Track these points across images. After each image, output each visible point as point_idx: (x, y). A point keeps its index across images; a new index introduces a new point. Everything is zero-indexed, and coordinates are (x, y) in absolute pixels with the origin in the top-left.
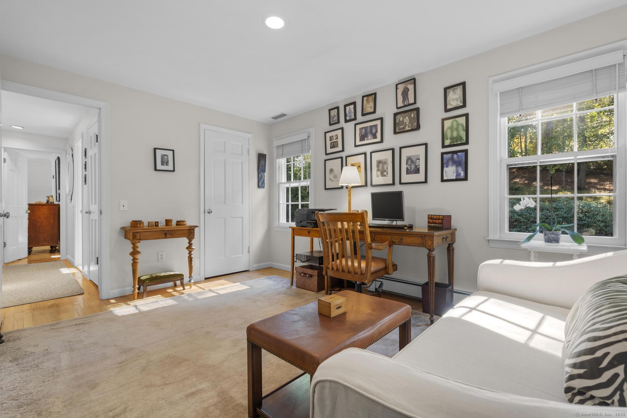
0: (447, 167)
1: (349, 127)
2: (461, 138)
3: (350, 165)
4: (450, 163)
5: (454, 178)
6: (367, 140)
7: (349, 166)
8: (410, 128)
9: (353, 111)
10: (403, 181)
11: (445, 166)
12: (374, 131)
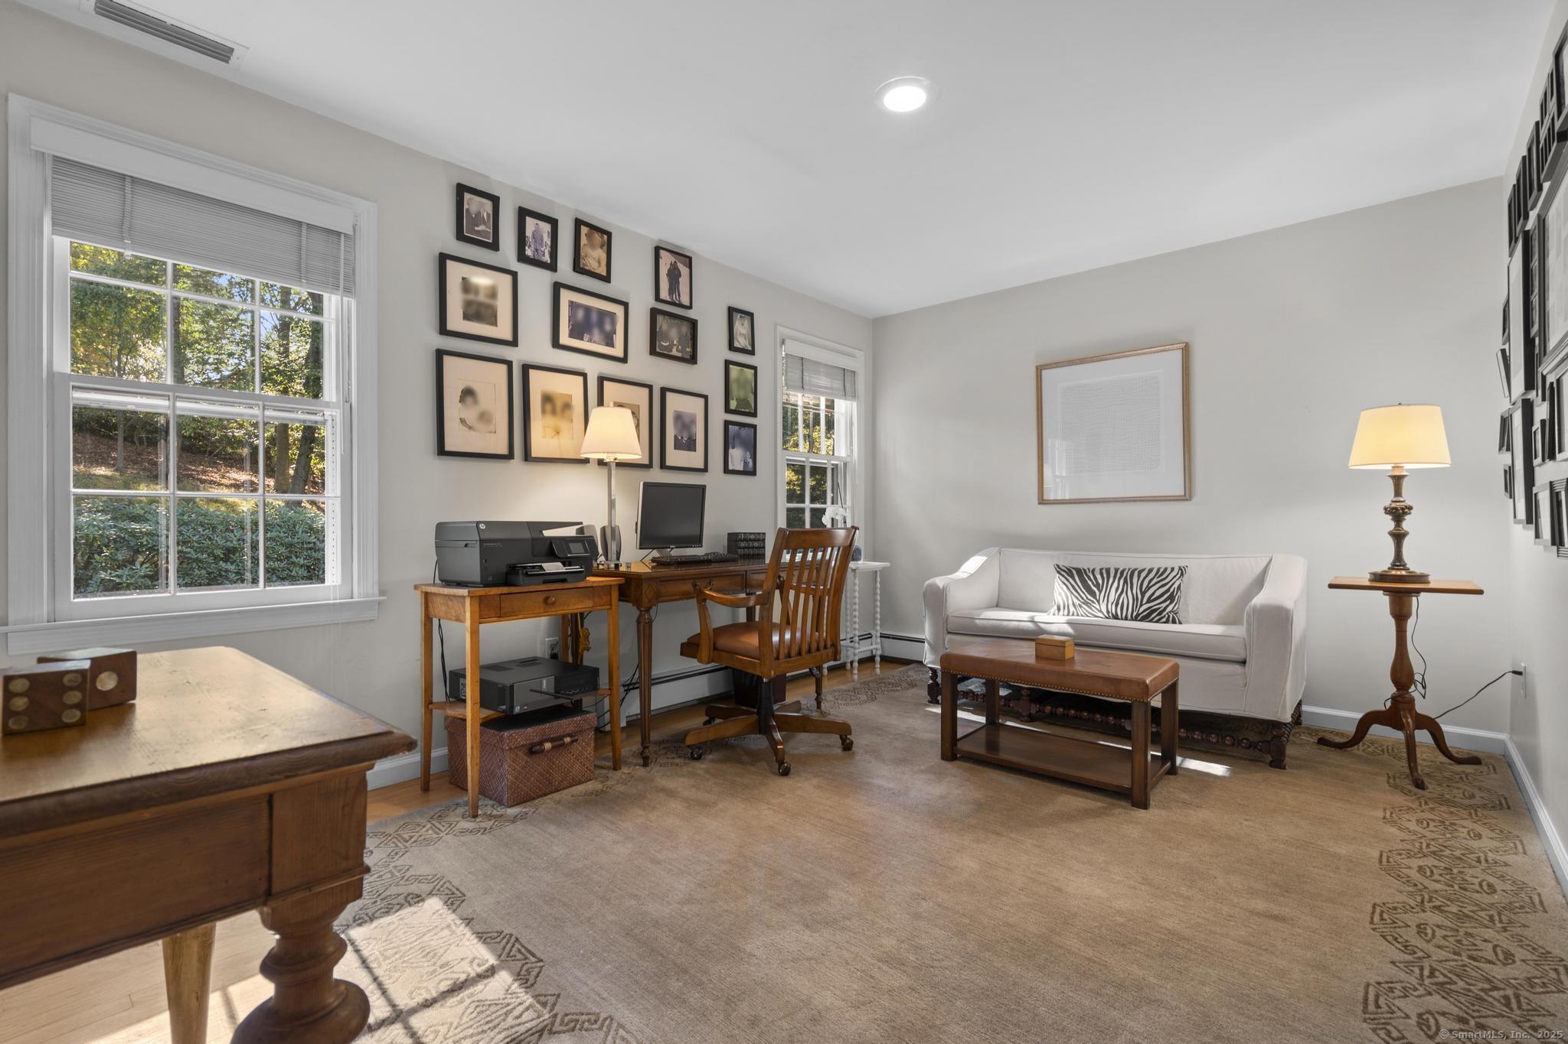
0: (733, 448)
1: (536, 283)
2: (747, 403)
3: (612, 404)
4: (737, 442)
5: (741, 469)
6: (590, 341)
7: (609, 406)
8: (680, 355)
9: (549, 243)
10: (669, 463)
11: (730, 446)
12: (608, 327)
